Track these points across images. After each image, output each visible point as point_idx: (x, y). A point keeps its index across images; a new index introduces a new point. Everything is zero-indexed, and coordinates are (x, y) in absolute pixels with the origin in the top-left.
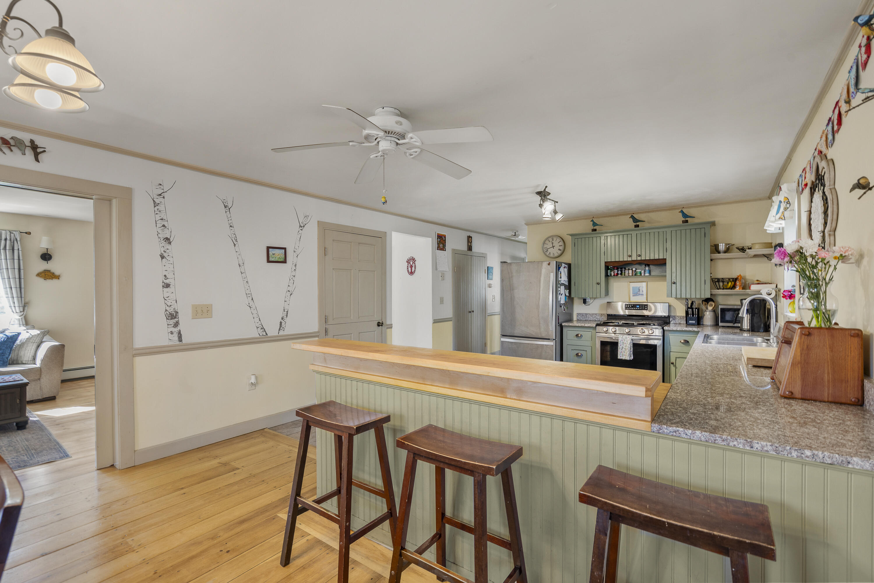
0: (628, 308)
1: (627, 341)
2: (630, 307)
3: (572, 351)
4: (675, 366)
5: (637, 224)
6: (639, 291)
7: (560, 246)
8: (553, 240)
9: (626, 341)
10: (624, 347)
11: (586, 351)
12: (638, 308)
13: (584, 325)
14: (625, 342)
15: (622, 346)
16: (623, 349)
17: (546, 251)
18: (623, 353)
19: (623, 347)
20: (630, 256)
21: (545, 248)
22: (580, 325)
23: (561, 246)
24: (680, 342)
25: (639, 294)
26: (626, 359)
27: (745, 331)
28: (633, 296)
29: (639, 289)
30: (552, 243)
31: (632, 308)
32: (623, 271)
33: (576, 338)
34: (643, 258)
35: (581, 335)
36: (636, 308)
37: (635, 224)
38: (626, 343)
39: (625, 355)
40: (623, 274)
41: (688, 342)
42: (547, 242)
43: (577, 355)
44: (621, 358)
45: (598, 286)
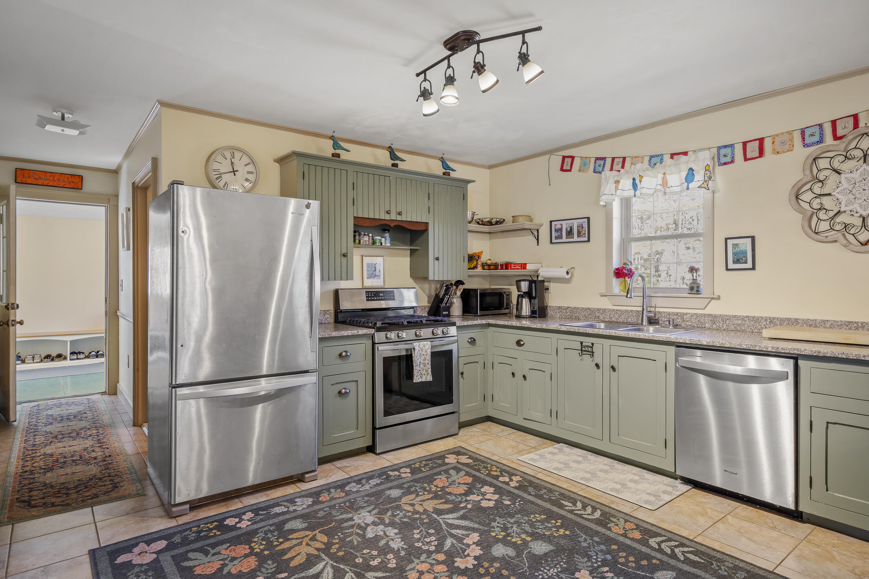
0: (370, 299)
1: (426, 351)
2: (373, 297)
3: (333, 386)
4: (462, 377)
5: (396, 162)
6: (375, 270)
7: (248, 173)
8: (234, 158)
9: (424, 351)
10: (422, 362)
11: (357, 381)
12: (382, 296)
13: (356, 333)
14: (424, 353)
15: (419, 360)
16: (422, 366)
17: (217, 179)
18: (422, 372)
19: (420, 362)
20: (388, 212)
21: (214, 170)
22: (350, 334)
23: (251, 173)
24: (468, 341)
25: (375, 276)
26: (428, 380)
27: (524, 317)
28: (368, 278)
29: (375, 267)
30: (232, 163)
31: (375, 298)
33: (339, 361)
34: (404, 219)
35: (346, 352)
36: (380, 298)
37: (393, 162)
38: (425, 354)
39: (424, 374)
40: (357, 241)
41: (474, 340)
42: (220, 158)
43: (340, 392)
44: (419, 381)
45: (344, 260)
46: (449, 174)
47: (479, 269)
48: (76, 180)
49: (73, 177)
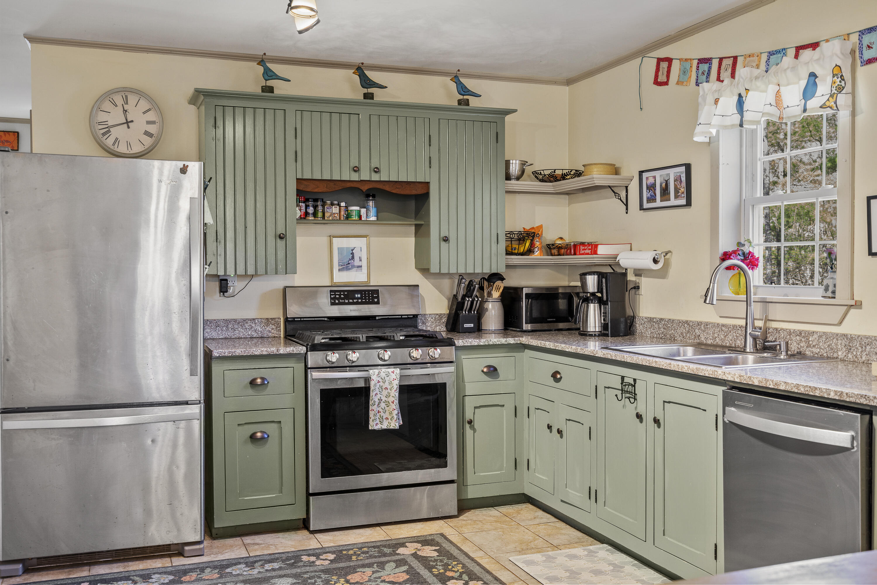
0: (337, 301)
1: (390, 383)
2: (342, 299)
3: (240, 428)
4: (473, 428)
5: (370, 90)
6: (353, 258)
7: (148, 123)
8: (127, 103)
9: (387, 382)
10: (384, 399)
11: (280, 422)
12: (358, 298)
13: (275, 352)
14: (387, 385)
15: (379, 396)
16: (383, 405)
17: (104, 134)
18: (382, 414)
19: (380, 400)
20: (356, 169)
21: (100, 123)
22: (265, 353)
23: (153, 123)
24: (483, 371)
25: (353, 267)
26: (391, 427)
27: (591, 335)
28: (339, 270)
29: (352, 254)
30: (125, 111)
31: (347, 301)
32: (320, 208)
33: (250, 391)
34: (384, 178)
35: (263, 379)
36: (355, 301)
37: (365, 90)
38: (389, 387)
39: (387, 419)
40: (320, 214)
41: (495, 369)
42: (107, 105)
43: (253, 437)
44: (376, 428)
45: (281, 244)
46: (467, 103)
47: (537, 254)
48: (11, 138)
49: (7, 135)
